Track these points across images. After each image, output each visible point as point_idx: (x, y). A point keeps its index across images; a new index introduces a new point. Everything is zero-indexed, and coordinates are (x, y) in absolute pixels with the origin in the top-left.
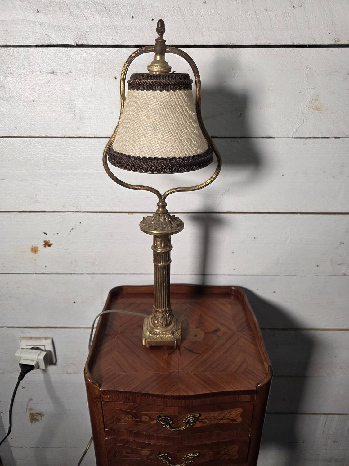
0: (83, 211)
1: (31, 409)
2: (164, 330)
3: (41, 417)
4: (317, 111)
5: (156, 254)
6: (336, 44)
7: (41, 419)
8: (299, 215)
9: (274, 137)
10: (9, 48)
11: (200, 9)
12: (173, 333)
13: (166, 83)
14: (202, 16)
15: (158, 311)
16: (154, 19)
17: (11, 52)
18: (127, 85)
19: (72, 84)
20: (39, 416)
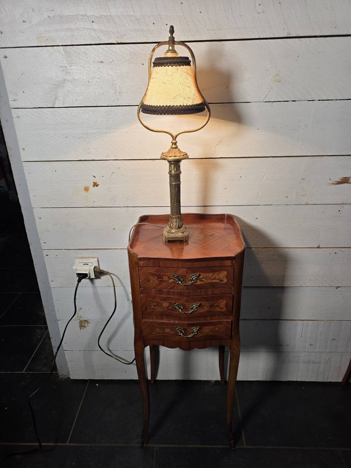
0: (120, 159)
1: (81, 317)
2: (177, 230)
3: (88, 324)
4: (279, 83)
5: (171, 176)
6: (288, 36)
7: (88, 326)
8: (271, 158)
9: (250, 102)
10: (74, 46)
11: (197, 17)
12: (183, 233)
13: (175, 62)
15: (173, 218)
16: (167, 24)
17: (75, 49)
18: (152, 65)
19: (114, 69)
20: (86, 323)
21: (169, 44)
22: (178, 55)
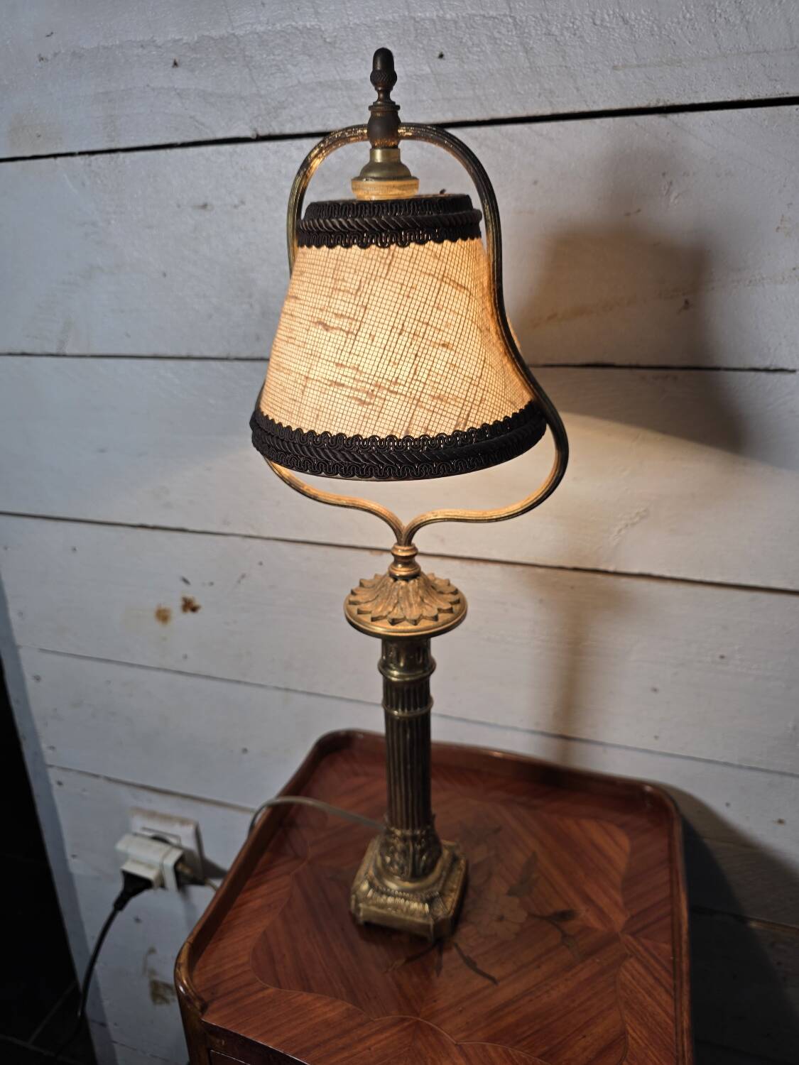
0: (267, 536)
1: (153, 972)
2: (408, 885)
5: (387, 682)
9: (791, 367)
10: (116, 155)
11: (570, 14)
12: (431, 901)
13: (377, 225)
14: (577, 32)
15: (393, 833)
16: (444, 53)
21: (371, 137)
22: (416, 186)
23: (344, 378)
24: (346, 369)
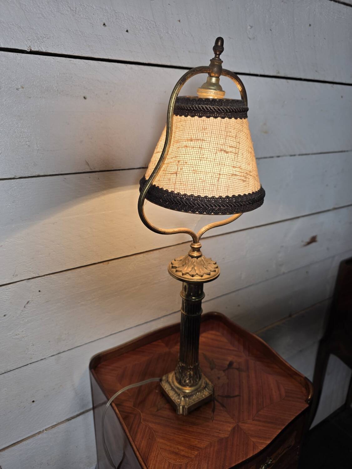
2: (197, 386)
4: (266, 134)
6: (277, 75)
12: (206, 386)
14: (177, 35)
15: (190, 368)
21: (211, 72)
23: (236, 172)
24: (237, 168)
